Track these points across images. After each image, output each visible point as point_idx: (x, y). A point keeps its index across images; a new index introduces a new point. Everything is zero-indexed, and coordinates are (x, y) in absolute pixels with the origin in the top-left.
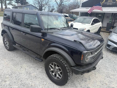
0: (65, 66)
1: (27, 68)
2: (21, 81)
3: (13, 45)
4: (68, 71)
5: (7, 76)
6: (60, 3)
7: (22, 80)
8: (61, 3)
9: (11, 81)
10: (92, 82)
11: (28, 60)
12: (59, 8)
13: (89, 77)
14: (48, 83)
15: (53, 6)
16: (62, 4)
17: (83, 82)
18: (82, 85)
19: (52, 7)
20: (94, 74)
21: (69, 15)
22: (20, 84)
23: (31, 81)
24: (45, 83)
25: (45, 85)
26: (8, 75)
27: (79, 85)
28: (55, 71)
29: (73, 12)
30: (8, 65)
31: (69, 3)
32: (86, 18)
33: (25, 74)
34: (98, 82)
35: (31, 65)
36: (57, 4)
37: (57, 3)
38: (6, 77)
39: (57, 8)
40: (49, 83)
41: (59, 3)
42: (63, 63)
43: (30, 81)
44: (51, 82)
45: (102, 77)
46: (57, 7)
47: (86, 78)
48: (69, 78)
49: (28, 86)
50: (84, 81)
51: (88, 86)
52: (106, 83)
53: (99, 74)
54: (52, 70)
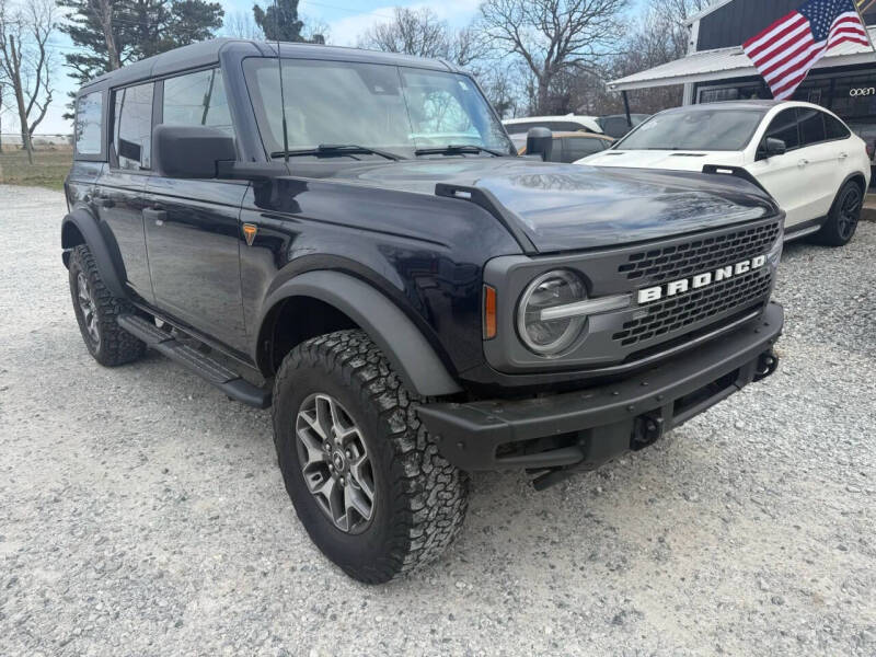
0: (378, 405)
1: (178, 466)
2: (104, 540)
3: (121, 321)
4: (406, 448)
5: (23, 511)
6: (551, 53)
7: (111, 535)
8: (561, 54)
9: (35, 543)
10: (676, 577)
11: (211, 419)
12: (543, 90)
13: (661, 540)
14: (287, 566)
15: (500, 87)
16: (569, 58)
17: (593, 576)
18: (577, 592)
19: (494, 88)
20: (717, 521)
21: (599, 122)
22: (81, 563)
23: (173, 543)
24: (267, 563)
25: (265, 574)
26: (30, 505)
27: (544, 593)
28: (338, 461)
29: (624, 92)
30: (61, 447)
31: (623, 43)
32: (711, 113)
33: (151, 502)
34: (738, 578)
35: (219, 450)
36: (527, 67)
37: (528, 57)
38: (17, 516)
39: (532, 95)
40: (299, 567)
41: (540, 56)
42: (366, 384)
43: (165, 543)
44: (317, 560)
45: (786, 543)
46: (531, 91)
47: (626, 548)
48: (415, 505)
49: (132, 577)
50: (601, 566)
51: (627, 607)
52: (814, 588)
53: (763, 516)
54: (315, 456)
